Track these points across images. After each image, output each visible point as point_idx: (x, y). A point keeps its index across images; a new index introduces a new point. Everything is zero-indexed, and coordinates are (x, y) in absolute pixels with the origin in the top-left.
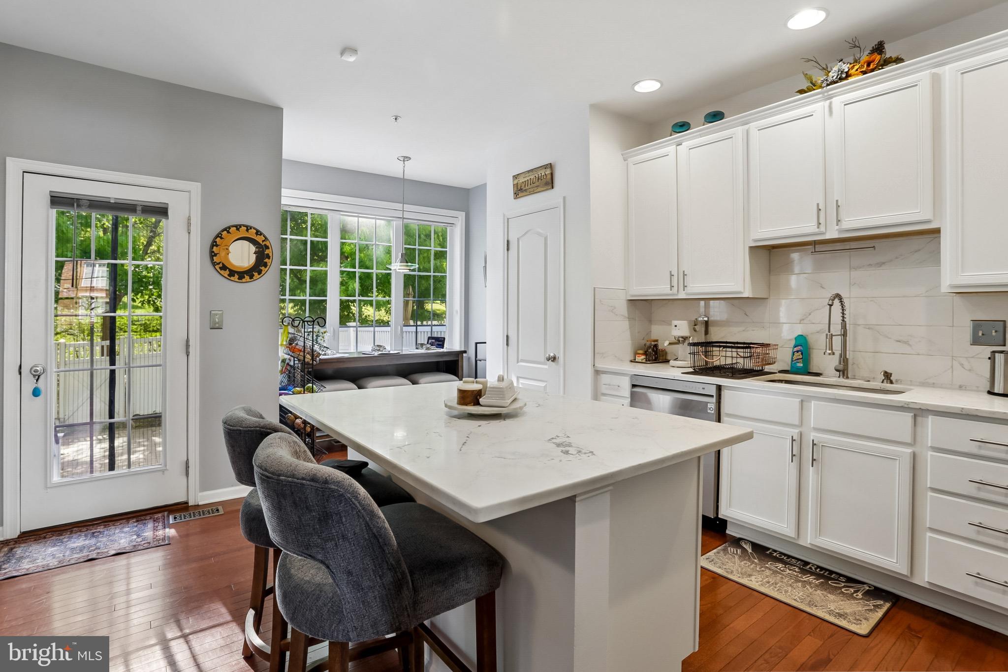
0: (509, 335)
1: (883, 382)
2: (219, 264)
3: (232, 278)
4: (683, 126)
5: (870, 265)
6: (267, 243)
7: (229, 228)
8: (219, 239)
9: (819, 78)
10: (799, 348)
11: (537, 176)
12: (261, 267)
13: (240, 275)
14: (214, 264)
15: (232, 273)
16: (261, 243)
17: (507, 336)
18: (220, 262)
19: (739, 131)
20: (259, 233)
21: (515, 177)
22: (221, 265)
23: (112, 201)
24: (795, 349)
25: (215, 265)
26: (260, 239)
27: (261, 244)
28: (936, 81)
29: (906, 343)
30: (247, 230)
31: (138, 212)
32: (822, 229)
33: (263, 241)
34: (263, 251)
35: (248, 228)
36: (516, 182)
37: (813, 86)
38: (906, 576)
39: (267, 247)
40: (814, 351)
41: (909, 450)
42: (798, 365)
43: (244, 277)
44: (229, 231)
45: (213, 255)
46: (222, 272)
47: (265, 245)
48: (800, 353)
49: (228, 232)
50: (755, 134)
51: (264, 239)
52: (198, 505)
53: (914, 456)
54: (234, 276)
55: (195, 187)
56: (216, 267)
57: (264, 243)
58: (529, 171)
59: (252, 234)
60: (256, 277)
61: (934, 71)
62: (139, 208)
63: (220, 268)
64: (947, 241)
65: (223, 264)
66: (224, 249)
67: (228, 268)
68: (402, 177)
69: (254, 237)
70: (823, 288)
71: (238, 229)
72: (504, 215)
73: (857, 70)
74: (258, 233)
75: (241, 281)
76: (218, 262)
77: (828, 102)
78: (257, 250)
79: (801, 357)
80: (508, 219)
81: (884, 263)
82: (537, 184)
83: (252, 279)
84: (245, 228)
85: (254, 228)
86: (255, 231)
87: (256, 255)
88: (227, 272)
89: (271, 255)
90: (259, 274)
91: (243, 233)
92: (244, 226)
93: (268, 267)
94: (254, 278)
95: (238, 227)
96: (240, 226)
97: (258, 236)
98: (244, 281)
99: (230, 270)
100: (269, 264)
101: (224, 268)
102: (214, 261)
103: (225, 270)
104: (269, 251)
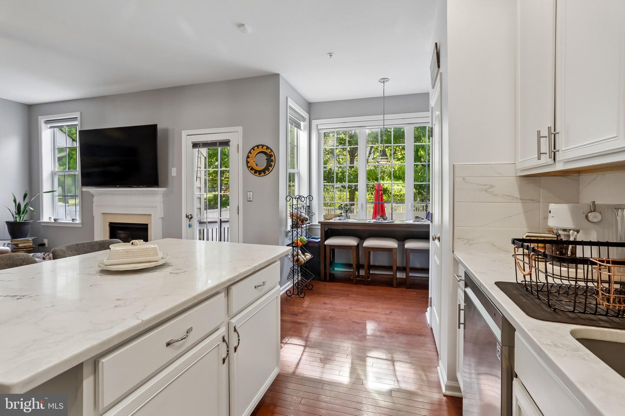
2: (250, 167)
3: (256, 174)
6: (272, 153)
7: (254, 147)
12: (269, 167)
14: (248, 167)
15: (256, 172)
16: (269, 153)
22: (251, 168)
23: (209, 142)
26: (268, 151)
27: (269, 155)
30: (262, 147)
31: (218, 145)
34: (270, 158)
35: (263, 146)
39: (272, 156)
43: (261, 173)
45: (248, 162)
46: (251, 171)
49: (254, 150)
51: (270, 151)
55: (240, 129)
57: (271, 153)
59: (264, 149)
65: (252, 167)
67: (254, 169)
68: (383, 96)
71: (258, 148)
74: (268, 148)
76: (249, 166)
83: (265, 174)
84: (261, 146)
85: (266, 146)
86: (266, 147)
87: (266, 161)
88: (254, 171)
89: (274, 160)
90: (268, 171)
91: (260, 149)
92: (261, 145)
93: (273, 167)
94: (266, 174)
95: (258, 146)
96: (259, 145)
97: (268, 150)
98: (261, 175)
99: (255, 170)
100: (273, 165)
101: (252, 169)
102: (248, 166)
103: (253, 170)
104: (273, 158)
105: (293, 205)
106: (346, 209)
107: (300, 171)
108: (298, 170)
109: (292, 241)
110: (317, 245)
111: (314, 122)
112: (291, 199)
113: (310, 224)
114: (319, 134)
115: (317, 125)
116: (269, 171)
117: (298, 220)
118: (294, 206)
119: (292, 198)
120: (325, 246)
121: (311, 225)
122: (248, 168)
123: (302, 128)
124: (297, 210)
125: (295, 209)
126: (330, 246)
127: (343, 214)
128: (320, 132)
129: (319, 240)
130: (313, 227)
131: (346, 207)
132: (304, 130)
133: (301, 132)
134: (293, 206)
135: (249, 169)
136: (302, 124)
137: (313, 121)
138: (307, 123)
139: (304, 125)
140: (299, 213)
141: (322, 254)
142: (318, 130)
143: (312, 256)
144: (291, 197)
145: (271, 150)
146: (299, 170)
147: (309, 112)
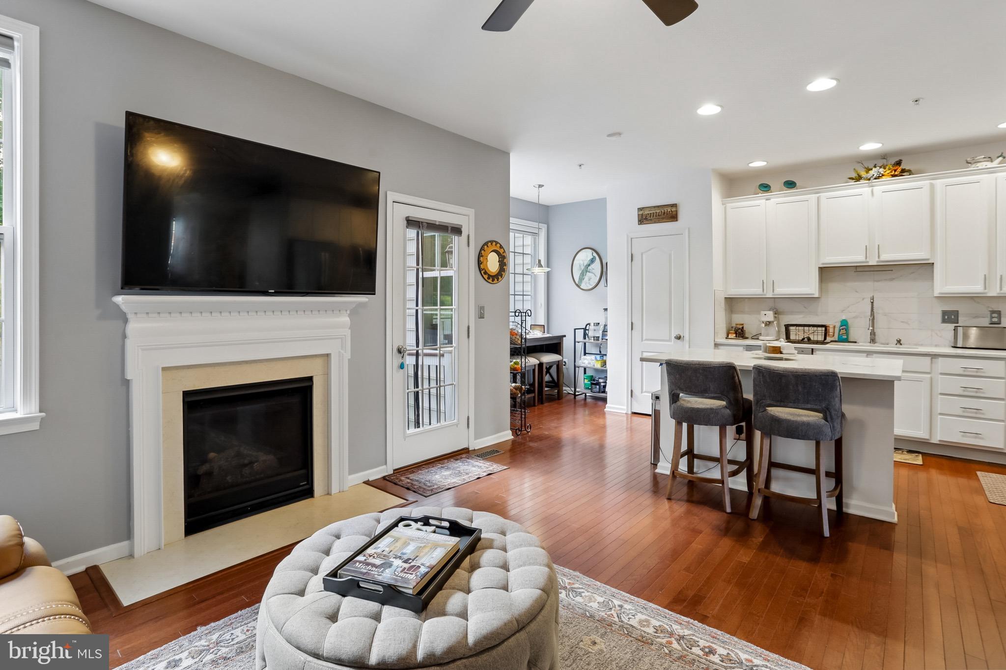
0: (633, 321)
1: (896, 344)
3: (489, 281)
4: (765, 188)
5: (886, 280)
6: (505, 254)
7: (487, 243)
8: (482, 251)
9: (863, 174)
10: (844, 327)
11: (663, 211)
13: (493, 278)
18: (483, 269)
19: (814, 197)
21: (640, 209)
22: (483, 271)
23: (437, 223)
24: (841, 328)
25: (481, 271)
28: (932, 187)
29: (907, 323)
30: (495, 244)
32: (868, 260)
36: (641, 213)
37: (859, 178)
38: (928, 439)
39: (505, 258)
40: (851, 328)
41: (929, 376)
42: (843, 337)
43: (495, 280)
45: (480, 263)
46: (484, 276)
48: (844, 330)
49: (487, 246)
50: (823, 201)
51: (503, 251)
52: (475, 450)
53: (931, 379)
54: (490, 279)
55: (472, 213)
57: (503, 254)
58: (654, 207)
59: (497, 247)
60: (500, 279)
61: (931, 181)
62: (450, 229)
63: (483, 273)
64: (937, 270)
65: (485, 270)
66: (485, 259)
67: (487, 273)
69: (498, 249)
70: (857, 292)
71: (491, 244)
72: (628, 236)
73: (888, 173)
74: (501, 246)
75: (493, 283)
77: (871, 188)
78: (500, 259)
79: (845, 332)
80: (631, 239)
81: (894, 279)
82: (663, 216)
85: (499, 243)
87: (499, 263)
88: (487, 276)
89: (507, 264)
91: (494, 247)
92: (494, 241)
97: (501, 249)
100: (506, 270)
102: (481, 267)
104: (506, 261)
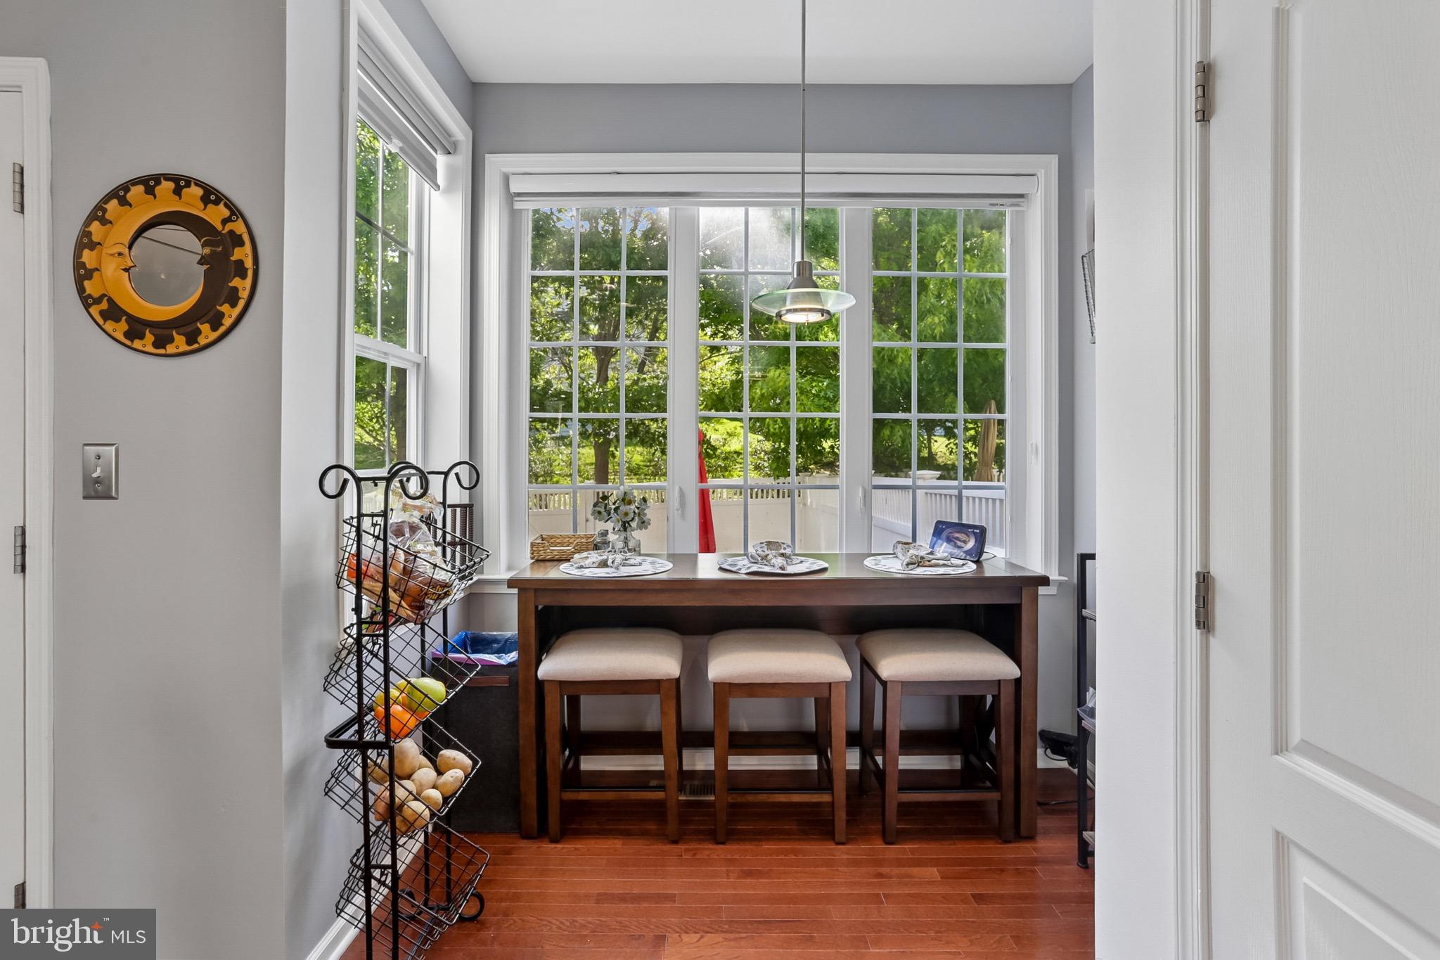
0: (1216, 570)
2: (98, 301)
3: (137, 344)
6: (239, 227)
7: (126, 189)
8: (96, 224)
12: (221, 305)
13: (159, 331)
14: (87, 301)
15: (136, 328)
16: (219, 227)
17: (1204, 581)
18: (104, 295)
20: (213, 197)
25: (90, 306)
26: (215, 215)
27: (220, 233)
30: (178, 192)
33: (225, 222)
34: (227, 254)
35: (180, 183)
39: (237, 241)
43: (172, 340)
44: (124, 196)
46: (109, 326)
47: (231, 232)
51: (226, 213)
54: (142, 337)
55: (32, 74)
56: (91, 310)
57: (229, 226)
59: (191, 201)
60: (207, 337)
63: (102, 313)
65: (110, 301)
66: (112, 255)
69: (197, 210)
71: (150, 191)
74: (211, 196)
75: (162, 351)
76: (96, 295)
78: (207, 251)
83: (195, 345)
84: (171, 185)
85: (199, 184)
86: (200, 192)
87: (205, 267)
88: (123, 326)
89: (249, 263)
90: (214, 329)
91: (165, 201)
92: (168, 177)
93: (241, 304)
94: (202, 341)
95: (150, 183)
96: (158, 178)
97: (210, 206)
98: (170, 349)
99: (132, 319)
100: (244, 295)
101: (113, 312)
102: (88, 292)
103: (117, 320)
104: (242, 254)
105: (360, 515)
106: (626, 514)
107: (432, 360)
108: (420, 353)
109: (355, 708)
110: (502, 679)
111: (496, 164)
112: (352, 485)
113: (475, 578)
114: (514, 217)
115: (506, 179)
116: (222, 329)
117: (393, 596)
118: (366, 524)
119: (358, 480)
120: (540, 684)
121: (479, 581)
122: (87, 307)
123: (441, 180)
124: (385, 540)
125: (378, 538)
126: (563, 685)
127: (612, 537)
128: (518, 206)
129: (513, 656)
130: (489, 589)
131: (623, 508)
132: (450, 189)
133: (435, 195)
134: (359, 522)
135: (95, 310)
136: (441, 160)
137: (487, 156)
138: (463, 159)
139: (452, 172)
140: (401, 556)
141: (528, 719)
142: (511, 197)
143: (475, 763)
144: (347, 475)
145: (230, 206)
146: (425, 354)
147: (473, 118)
